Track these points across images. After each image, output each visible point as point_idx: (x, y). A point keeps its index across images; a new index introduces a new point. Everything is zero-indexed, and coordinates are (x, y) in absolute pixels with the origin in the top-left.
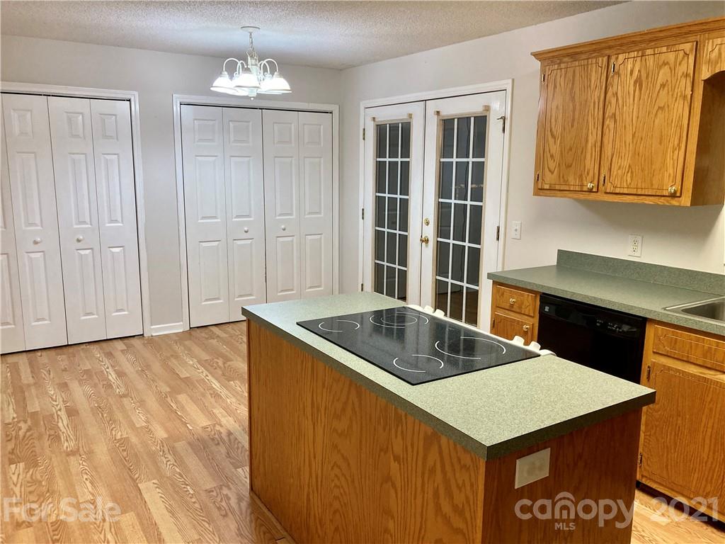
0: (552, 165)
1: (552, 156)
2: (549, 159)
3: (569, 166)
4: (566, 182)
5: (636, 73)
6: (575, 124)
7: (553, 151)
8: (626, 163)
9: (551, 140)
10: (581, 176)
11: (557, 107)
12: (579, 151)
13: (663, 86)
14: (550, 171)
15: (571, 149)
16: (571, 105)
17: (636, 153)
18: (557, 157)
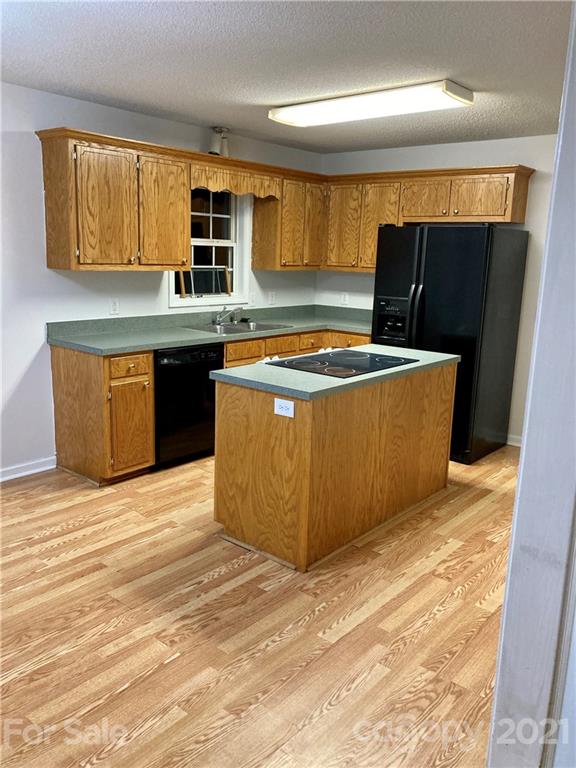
0: (93, 241)
1: (92, 233)
2: (90, 235)
3: (109, 243)
4: (108, 256)
5: (154, 174)
6: (111, 205)
7: (93, 228)
8: (154, 242)
9: (90, 218)
10: (121, 251)
11: (93, 188)
12: (118, 230)
13: (171, 188)
14: (91, 246)
15: (109, 228)
16: (106, 188)
17: (160, 235)
18: (97, 233)
